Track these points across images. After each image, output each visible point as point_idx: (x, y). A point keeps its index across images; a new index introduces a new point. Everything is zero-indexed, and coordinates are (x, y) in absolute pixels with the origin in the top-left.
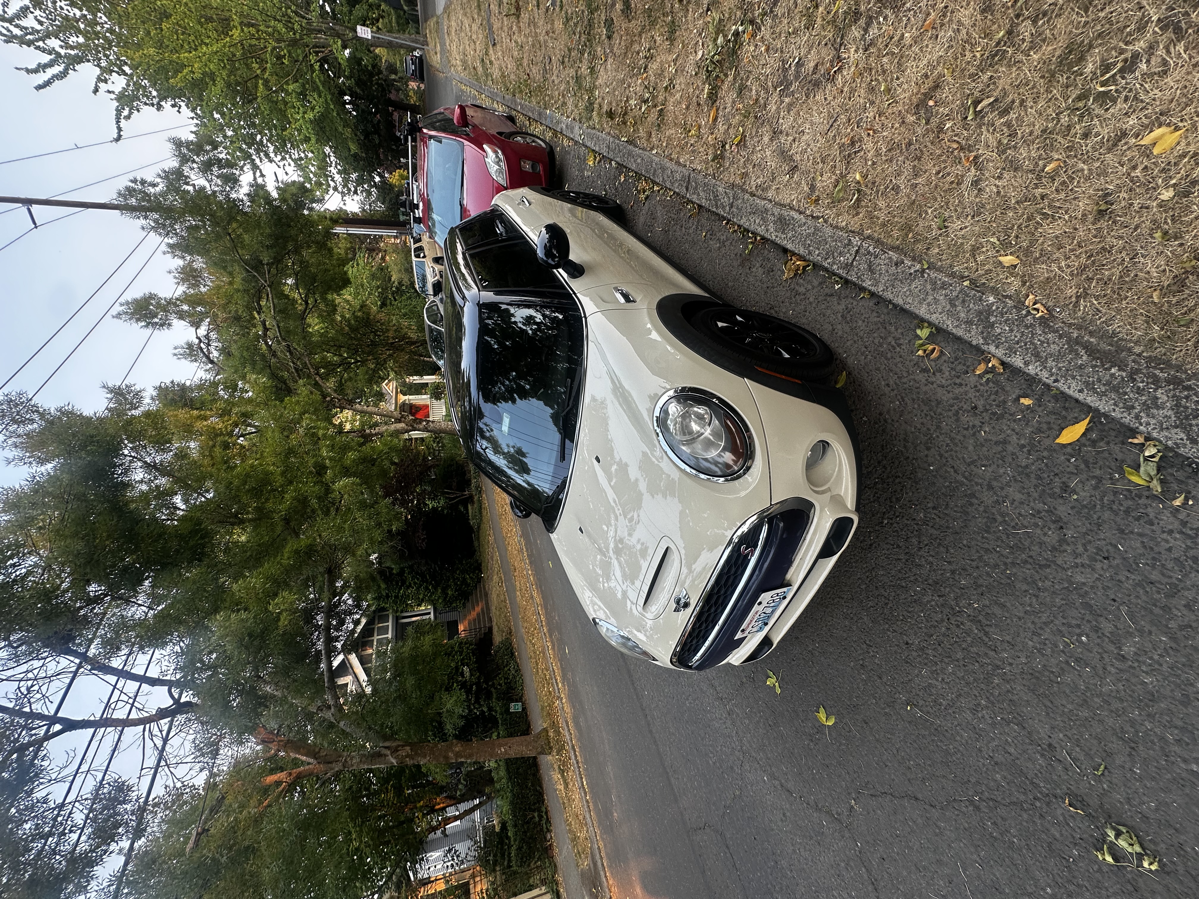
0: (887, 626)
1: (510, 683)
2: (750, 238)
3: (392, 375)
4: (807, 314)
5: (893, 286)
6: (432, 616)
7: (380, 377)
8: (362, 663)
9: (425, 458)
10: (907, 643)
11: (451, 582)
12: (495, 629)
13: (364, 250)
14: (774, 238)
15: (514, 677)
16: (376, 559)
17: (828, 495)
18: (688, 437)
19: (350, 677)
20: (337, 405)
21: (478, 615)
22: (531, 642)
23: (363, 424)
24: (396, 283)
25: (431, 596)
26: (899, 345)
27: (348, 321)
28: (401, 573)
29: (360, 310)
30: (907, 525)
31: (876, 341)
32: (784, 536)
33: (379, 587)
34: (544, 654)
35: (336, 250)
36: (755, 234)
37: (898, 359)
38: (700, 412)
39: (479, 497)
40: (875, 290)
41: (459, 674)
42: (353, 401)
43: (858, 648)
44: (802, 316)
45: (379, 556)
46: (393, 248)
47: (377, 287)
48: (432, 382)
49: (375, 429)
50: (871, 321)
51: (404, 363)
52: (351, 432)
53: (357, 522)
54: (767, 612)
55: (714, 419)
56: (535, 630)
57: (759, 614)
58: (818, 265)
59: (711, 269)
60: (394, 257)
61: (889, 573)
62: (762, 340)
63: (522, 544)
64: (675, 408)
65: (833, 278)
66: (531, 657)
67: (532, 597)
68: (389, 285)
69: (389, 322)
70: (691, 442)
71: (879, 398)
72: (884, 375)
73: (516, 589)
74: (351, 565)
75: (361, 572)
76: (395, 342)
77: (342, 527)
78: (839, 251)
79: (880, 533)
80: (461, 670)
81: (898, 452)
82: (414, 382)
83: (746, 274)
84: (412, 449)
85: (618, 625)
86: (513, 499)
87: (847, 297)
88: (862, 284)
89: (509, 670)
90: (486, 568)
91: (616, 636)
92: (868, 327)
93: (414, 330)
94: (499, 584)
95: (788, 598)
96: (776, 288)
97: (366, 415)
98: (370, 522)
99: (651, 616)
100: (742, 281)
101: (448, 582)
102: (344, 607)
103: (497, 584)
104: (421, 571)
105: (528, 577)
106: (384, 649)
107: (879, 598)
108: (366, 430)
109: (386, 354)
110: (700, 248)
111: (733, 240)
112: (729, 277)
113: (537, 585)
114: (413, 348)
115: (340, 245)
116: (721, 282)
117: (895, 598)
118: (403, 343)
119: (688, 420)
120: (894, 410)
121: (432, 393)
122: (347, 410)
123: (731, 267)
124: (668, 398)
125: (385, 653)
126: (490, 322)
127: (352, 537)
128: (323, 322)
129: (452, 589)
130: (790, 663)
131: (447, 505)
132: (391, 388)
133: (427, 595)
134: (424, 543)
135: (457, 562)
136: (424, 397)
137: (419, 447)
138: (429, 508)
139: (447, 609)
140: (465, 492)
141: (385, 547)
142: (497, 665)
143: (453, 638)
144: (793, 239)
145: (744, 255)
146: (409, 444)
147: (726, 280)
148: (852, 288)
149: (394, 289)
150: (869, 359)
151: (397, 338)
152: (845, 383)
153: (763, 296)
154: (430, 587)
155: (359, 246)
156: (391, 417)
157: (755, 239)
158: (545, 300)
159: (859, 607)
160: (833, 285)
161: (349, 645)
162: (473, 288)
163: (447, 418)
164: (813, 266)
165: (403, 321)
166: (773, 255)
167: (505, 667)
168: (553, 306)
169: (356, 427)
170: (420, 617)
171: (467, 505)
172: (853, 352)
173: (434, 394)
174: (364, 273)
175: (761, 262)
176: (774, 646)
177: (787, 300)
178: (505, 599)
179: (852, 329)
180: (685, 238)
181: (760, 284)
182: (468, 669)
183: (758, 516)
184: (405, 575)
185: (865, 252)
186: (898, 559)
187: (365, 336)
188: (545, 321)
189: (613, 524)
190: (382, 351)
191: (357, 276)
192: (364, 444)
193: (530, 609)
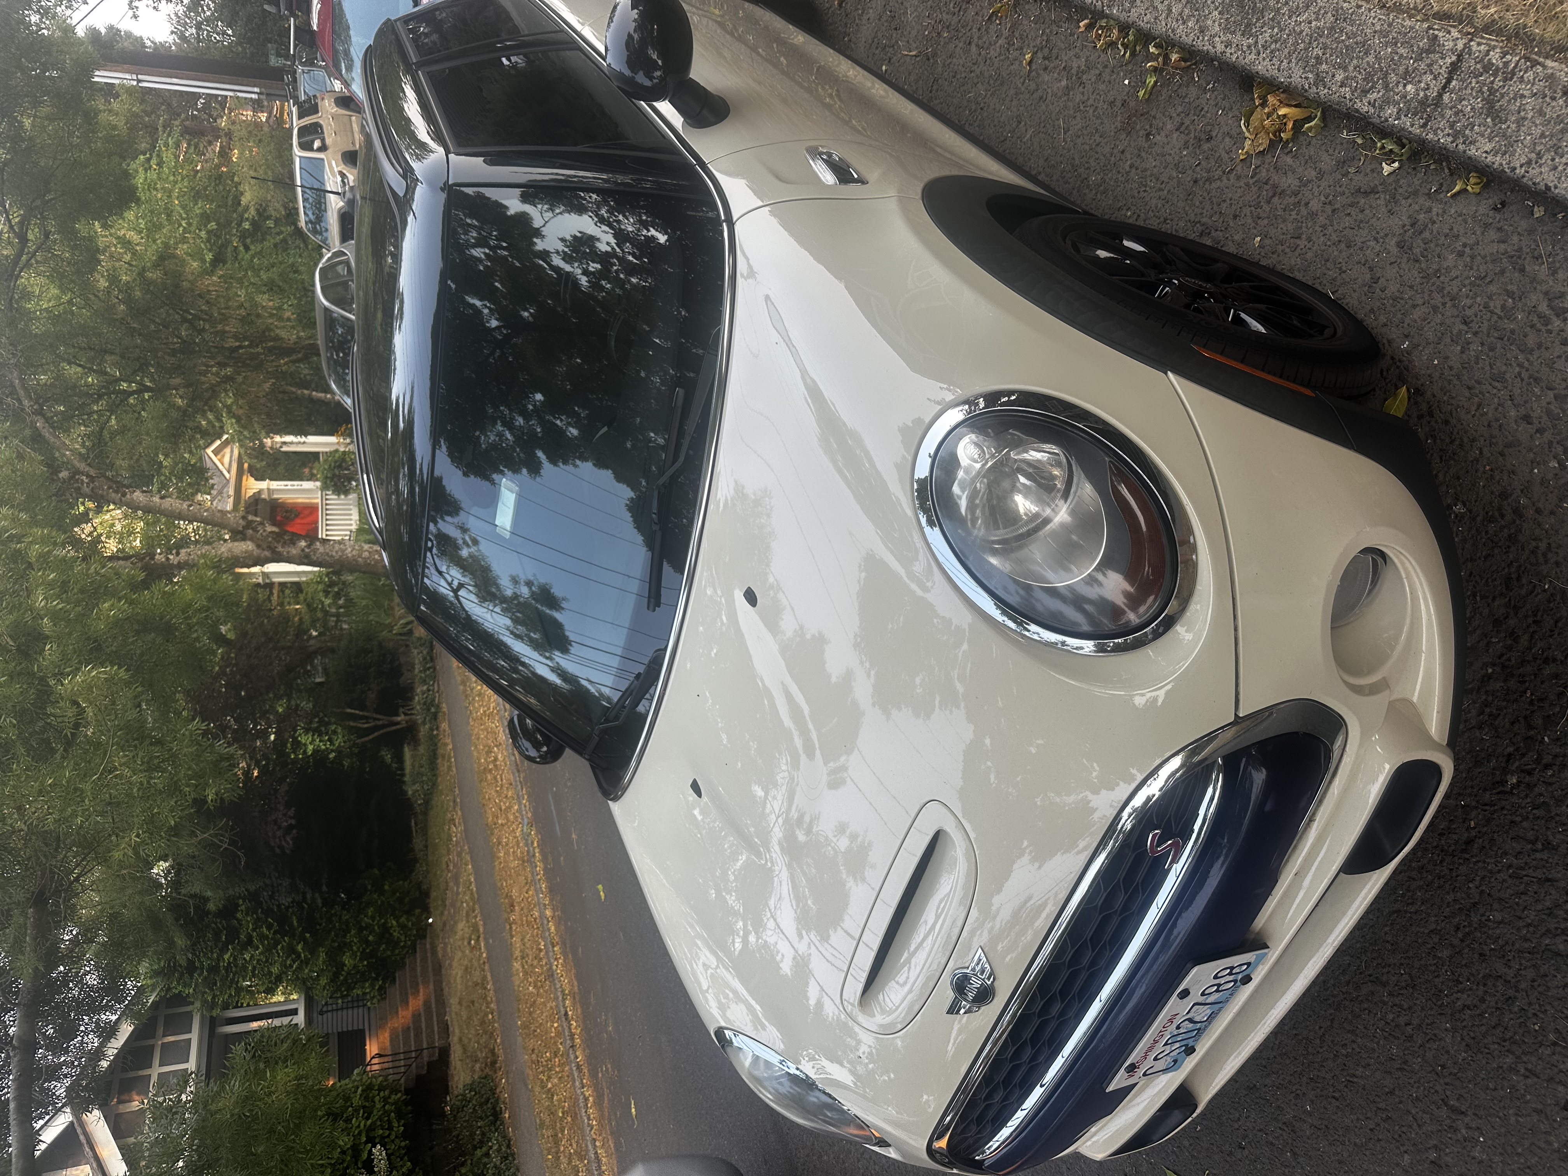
0: (1509, 1060)
2: (1150, 57)
3: (231, 427)
4: (1302, 243)
5: (1557, 149)
6: (300, 1019)
7: (198, 429)
8: (118, 1134)
9: (301, 631)
11: (352, 936)
12: (456, 1054)
13: (177, 130)
14: (1220, 47)
16: (167, 873)
17: (1380, 701)
18: (1004, 533)
19: (87, 1168)
20: (86, 489)
21: (416, 1017)
22: (543, 1086)
23: (149, 542)
24: (252, 211)
25: (300, 968)
26: (1560, 313)
27: (127, 288)
28: (228, 911)
29: (156, 266)
31: (1496, 305)
32: (1268, 807)
33: (171, 944)
34: (575, 1117)
35: (103, 117)
36: (1167, 44)
38: (1039, 461)
39: (432, 730)
40: (1501, 164)
41: (360, 1165)
42: (126, 482)
43: (1426, 1117)
44: (1287, 250)
45: (172, 867)
46: (250, 132)
47: (205, 218)
48: (327, 450)
49: (178, 554)
50: (1482, 253)
51: (262, 401)
52: (119, 558)
53: (116, 777)
54: (1197, 1019)
55: (1079, 480)
56: (556, 1056)
57: (1176, 1022)
58: (1338, 111)
59: (1043, 143)
60: (251, 151)
61: (1520, 918)
62: (1197, 294)
63: (532, 843)
64: (974, 451)
65: (1379, 145)
66: (542, 1124)
67: (550, 975)
68: (235, 215)
69: (229, 299)
70: (1014, 544)
71: (1502, 454)
72: (1517, 391)
73: (512, 955)
74: (101, 888)
75: (125, 907)
76: (240, 347)
77: (76, 789)
78: (1402, 69)
79: (1495, 811)
80: (365, 1156)
81: (1552, 595)
82: (285, 449)
83: (1136, 152)
84: (271, 610)
85: (782, 1046)
86: (516, 712)
87: (1415, 193)
88: (1465, 152)
89: (487, 1155)
90: (440, 903)
91: (777, 1078)
92: (1472, 269)
93: (289, 319)
94: (469, 943)
95: (1257, 978)
96: (1219, 182)
97: (159, 521)
98: (151, 778)
99: (881, 1026)
100: (1128, 168)
101: (345, 936)
102: (75, 992)
103: (466, 943)
104: (279, 906)
105: (542, 924)
106: (170, 1100)
107: (1490, 984)
108: (157, 557)
109: (217, 374)
110: (1016, 94)
111: (1106, 67)
112: (1091, 161)
113: (564, 944)
114: (285, 364)
115: (115, 105)
116: (1069, 175)
117: (1536, 984)
118: (259, 350)
119: (1006, 484)
120: (1544, 482)
121: (326, 477)
122: (112, 507)
123: (1097, 136)
124: (953, 423)
125: (173, 1111)
126: (478, 252)
127: (102, 814)
128: (63, 289)
129: (354, 954)
130: (1230, 1154)
131: (350, 748)
132: (226, 460)
133: (291, 966)
134: (288, 839)
135: (369, 887)
136: (307, 485)
137: (289, 603)
138: (305, 752)
139: (340, 1001)
140: (398, 715)
141: (187, 845)
142: (457, 1142)
143: (349, 1075)
144: (1273, 46)
145: (1132, 104)
146: (262, 595)
147: (1082, 170)
148: (1432, 167)
149: (246, 225)
150: (1473, 353)
151: (245, 338)
152: (1408, 409)
153: (1181, 204)
154: (299, 948)
155: (165, 121)
156: (222, 526)
157: (1167, 58)
158: (620, 178)
159: (1431, 1009)
160: (1378, 165)
161: (86, 1089)
162: (432, 152)
163: (362, 538)
164: (1324, 118)
165: (264, 300)
166: (1213, 97)
167: (475, 1148)
168: (642, 207)
169: (131, 547)
170: (270, 1021)
171: (402, 748)
172: (1430, 335)
173: (332, 479)
174: (176, 182)
175: (1178, 119)
176: (1198, 1111)
177: (1247, 211)
178: (484, 978)
179: (1427, 277)
180: (978, 71)
181: (1175, 174)
182: (384, 1153)
183: (1194, 752)
184: (239, 915)
185: (1479, 66)
186: (1548, 880)
187: (167, 327)
188: (622, 250)
189: (780, 781)
190: (207, 366)
191: (156, 189)
192: (145, 585)
193: (544, 1004)
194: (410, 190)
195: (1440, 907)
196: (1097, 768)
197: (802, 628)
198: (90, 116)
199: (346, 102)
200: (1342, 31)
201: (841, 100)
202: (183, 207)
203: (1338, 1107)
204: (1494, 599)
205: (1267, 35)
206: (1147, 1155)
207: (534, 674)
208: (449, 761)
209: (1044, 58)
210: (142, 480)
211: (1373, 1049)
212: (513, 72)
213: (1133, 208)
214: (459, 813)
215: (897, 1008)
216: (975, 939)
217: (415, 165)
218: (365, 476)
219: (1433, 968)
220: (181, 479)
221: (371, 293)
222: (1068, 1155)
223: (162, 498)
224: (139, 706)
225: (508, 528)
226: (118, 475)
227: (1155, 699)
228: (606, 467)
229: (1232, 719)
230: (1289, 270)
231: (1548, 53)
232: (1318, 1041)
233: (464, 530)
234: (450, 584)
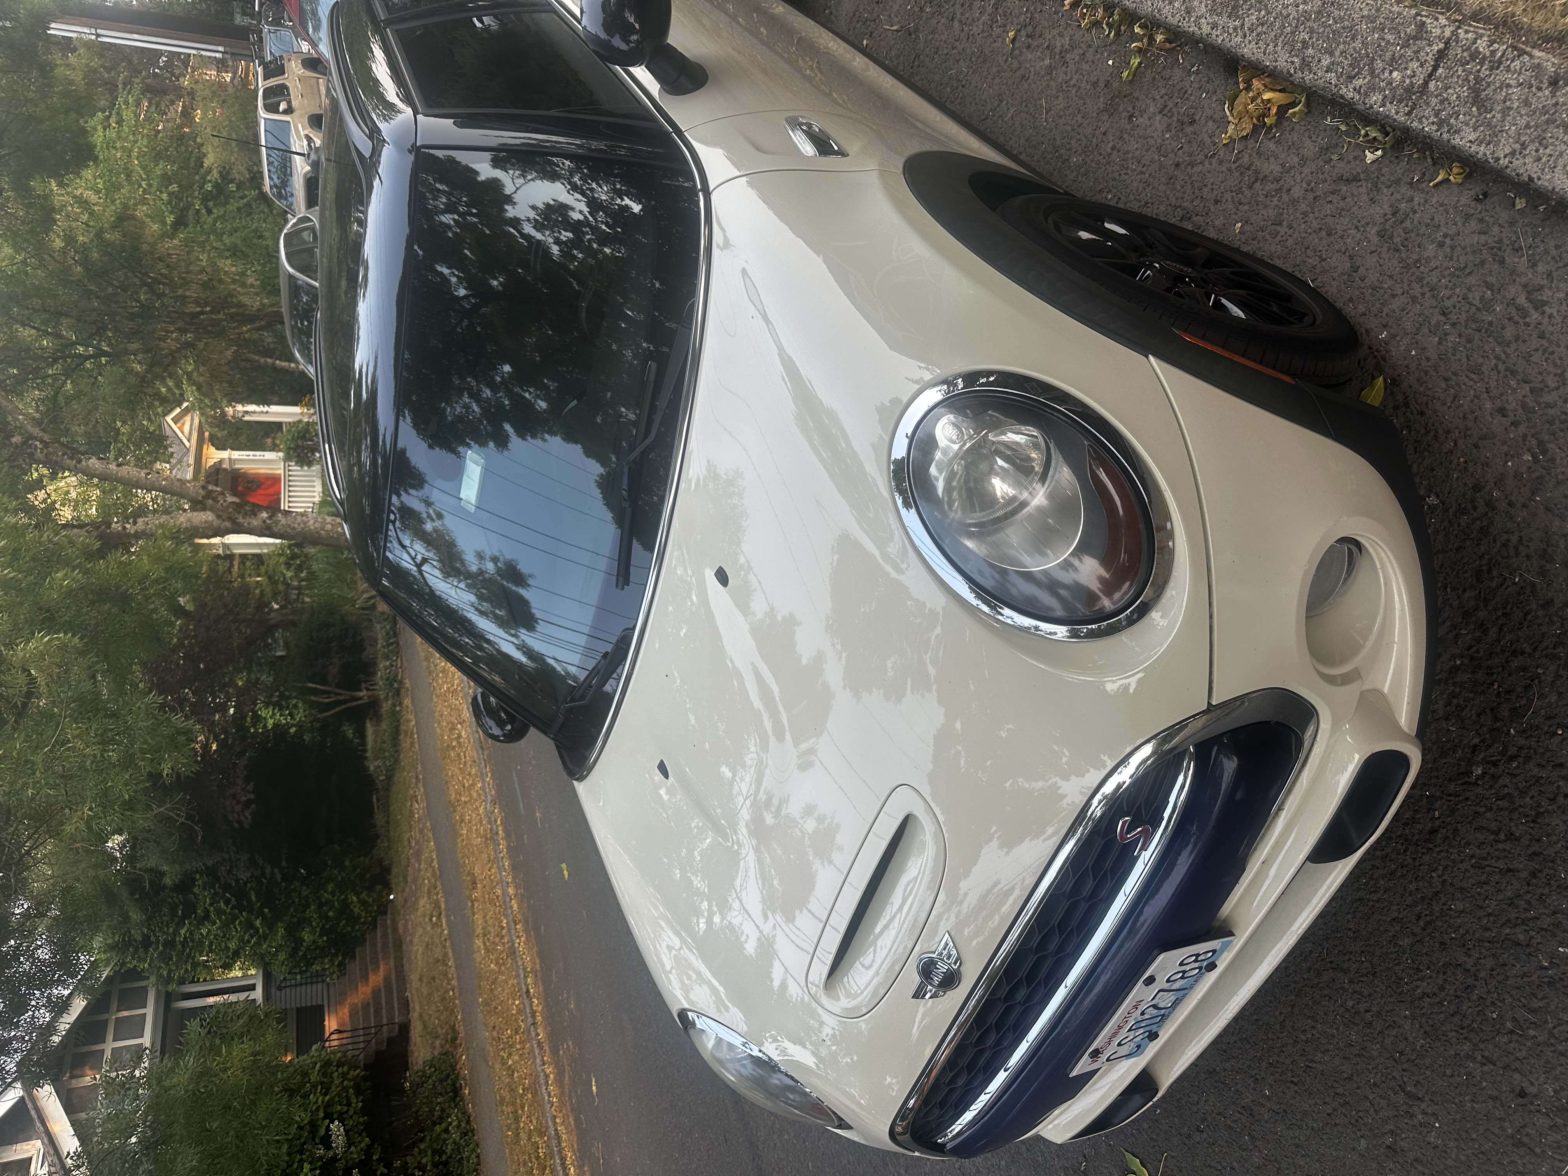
0: (1467, 1047)
1: (446, 1163)
2: (1134, 38)
3: (191, 395)
4: (1282, 230)
5: (1541, 140)
6: (258, 995)
7: (157, 395)
8: (69, 1109)
9: (262, 605)
10: (1522, 1094)
11: (312, 912)
12: (416, 1031)
13: (137, 92)
14: (1206, 29)
15: (458, 1149)
16: (122, 846)
17: (1352, 691)
18: (978, 516)
19: (38, 1143)
20: (39, 455)
21: (376, 993)
22: (504, 1063)
23: (105, 509)
24: (216, 173)
25: (258, 943)
26: (1539, 306)
27: (84, 250)
28: (185, 885)
29: (114, 227)
30: (1538, 779)
31: (1475, 296)
32: (1239, 795)
33: (126, 918)
34: (535, 1094)
35: (60, 71)
36: (1152, 24)
37: (1535, 343)
38: (1017, 443)
39: (394, 705)
40: (1485, 154)
41: (317, 1141)
42: (82, 449)
43: (1384, 1102)
44: (1268, 237)
45: (128, 841)
46: (214, 92)
47: (166, 180)
48: (291, 420)
49: (135, 523)
50: (1463, 244)
51: (225, 368)
52: (73, 526)
53: (68, 749)
54: (1161, 1005)
55: (1057, 463)
56: (517, 1033)
57: (1141, 1008)
58: (1323, 97)
59: (1024, 122)
60: (214, 112)
61: (1481, 908)
62: (1179, 279)
63: (496, 821)
64: (952, 432)
65: (1363, 132)
66: (502, 1099)
67: (513, 952)
68: (197, 177)
69: (191, 264)
70: (991, 528)
71: (1476, 446)
72: (1493, 384)
73: (473, 931)
74: (53, 861)
75: (78, 880)
76: (202, 313)
77: (27, 762)
78: (1388, 55)
79: (1460, 802)
80: (322, 1132)
81: (1522, 588)
82: (247, 418)
83: (1118, 134)
84: (231, 582)
85: (745, 1028)
86: (480, 690)
87: (1398, 182)
88: (1449, 141)
89: (446, 1131)
90: (401, 879)
91: (740, 1060)
92: (1451, 260)
93: (252, 286)
94: (431, 920)
95: (1221, 966)
96: (1201, 167)
97: (116, 489)
98: (105, 751)
99: (846, 1009)
100: (1109, 151)
101: (304, 912)
102: (26, 967)
103: (427, 920)
104: (237, 881)
105: (505, 902)
106: (123, 1075)
107: (1449, 973)
108: (113, 525)
109: (177, 340)
110: (999, 72)
111: (1089, 46)
112: (1073, 142)
113: (526, 922)
114: (247, 331)
115: (72, 59)
116: (1050, 156)
117: (1495, 973)
118: (221, 316)
119: (984, 466)
120: (1517, 476)
121: (289, 448)
122: (67, 474)
123: (1079, 117)
124: (931, 403)
125: (126, 1086)
126: (447, 219)
127: (54, 787)
128: (17, 248)
129: (314, 929)
130: (1189, 1137)
131: (311, 722)
132: (187, 428)
133: (249, 941)
134: (247, 813)
135: (330, 863)
136: (269, 455)
137: (250, 575)
138: (265, 726)
139: (298, 977)
140: (361, 691)
141: (143, 819)
142: (416, 1118)
143: (307, 1051)
144: (1259, 29)
145: (1116, 85)
146: (222, 566)
147: (1063, 151)
148: (1415, 156)
149: (209, 187)
150: (1450, 344)
151: (207, 304)
152: (1384, 400)
153: (1162, 188)
154: (258, 923)
155: (125, 78)
156: (181, 495)
157: (1151, 39)
158: (594, 144)
159: (1391, 996)
160: (1361, 154)
161: (37, 1063)
162: (400, 112)
163: (325, 510)
164: (1308, 104)
165: (227, 265)
166: (1197, 79)
167: (434, 1124)
168: (616, 176)
169: (87, 516)
170: (226, 997)
171: (364, 723)
172: (1408, 326)
173: (295, 450)
174: (136, 142)
175: (1162, 101)
176: (1159, 1095)
177: (1228, 196)
178: (445, 955)
179: (1407, 267)
180: (960, 48)
181: (1156, 157)
182: (342, 1129)
183: (1165, 740)
184: (196, 890)
185: (1465, 54)
186: (1510, 870)
187: (126, 291)
188: (595, 219)
189: (749, 763)
190: (167, 332)
191: (115, 148)
192: (101, 554)
193: (506, 981)
194: (376, 153)
195: (1402, 896)
196: (1067, 754)
197: (772, 609)
198: (46, 70)
199: (313, 64)
200: (1329, 16)
201: (822, 73)
202: (144, 168)
203: (1296, 1092)
204: (1464, 590)
205: (1254, 17)
206: (1107, 1137)
207: (499, 651)
208: (412, 737)
209: (1028, 36)
210: (99, 448)
211: (1333, 1036)
212: (485, 35)
213: (1114, 191)
214: (422, 789)
215: (862, 992)
216: (942, 923)
217: (382, 126)
218: (327, 446)
219: (1394, 956)
220: (138, 447)
221: (335, 260)
222: (1029, 1138)
223: (119, 465)
224: (94, 677)
225: (473, 502)
226: (73, 441)
227: (1126, 687)
228: (576, 442)
229: (1205, 707)
230: (1269, 257)
231: (1535, 43)
232: (1278, 1026)
233: (428, 503)
234: (413, 559)
